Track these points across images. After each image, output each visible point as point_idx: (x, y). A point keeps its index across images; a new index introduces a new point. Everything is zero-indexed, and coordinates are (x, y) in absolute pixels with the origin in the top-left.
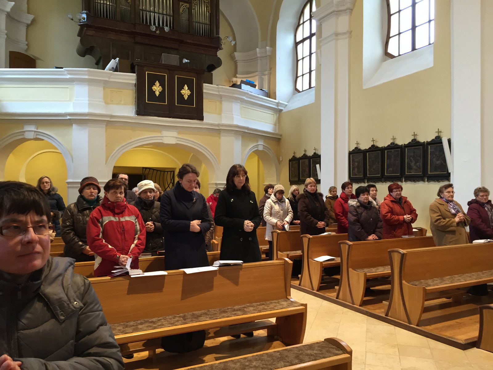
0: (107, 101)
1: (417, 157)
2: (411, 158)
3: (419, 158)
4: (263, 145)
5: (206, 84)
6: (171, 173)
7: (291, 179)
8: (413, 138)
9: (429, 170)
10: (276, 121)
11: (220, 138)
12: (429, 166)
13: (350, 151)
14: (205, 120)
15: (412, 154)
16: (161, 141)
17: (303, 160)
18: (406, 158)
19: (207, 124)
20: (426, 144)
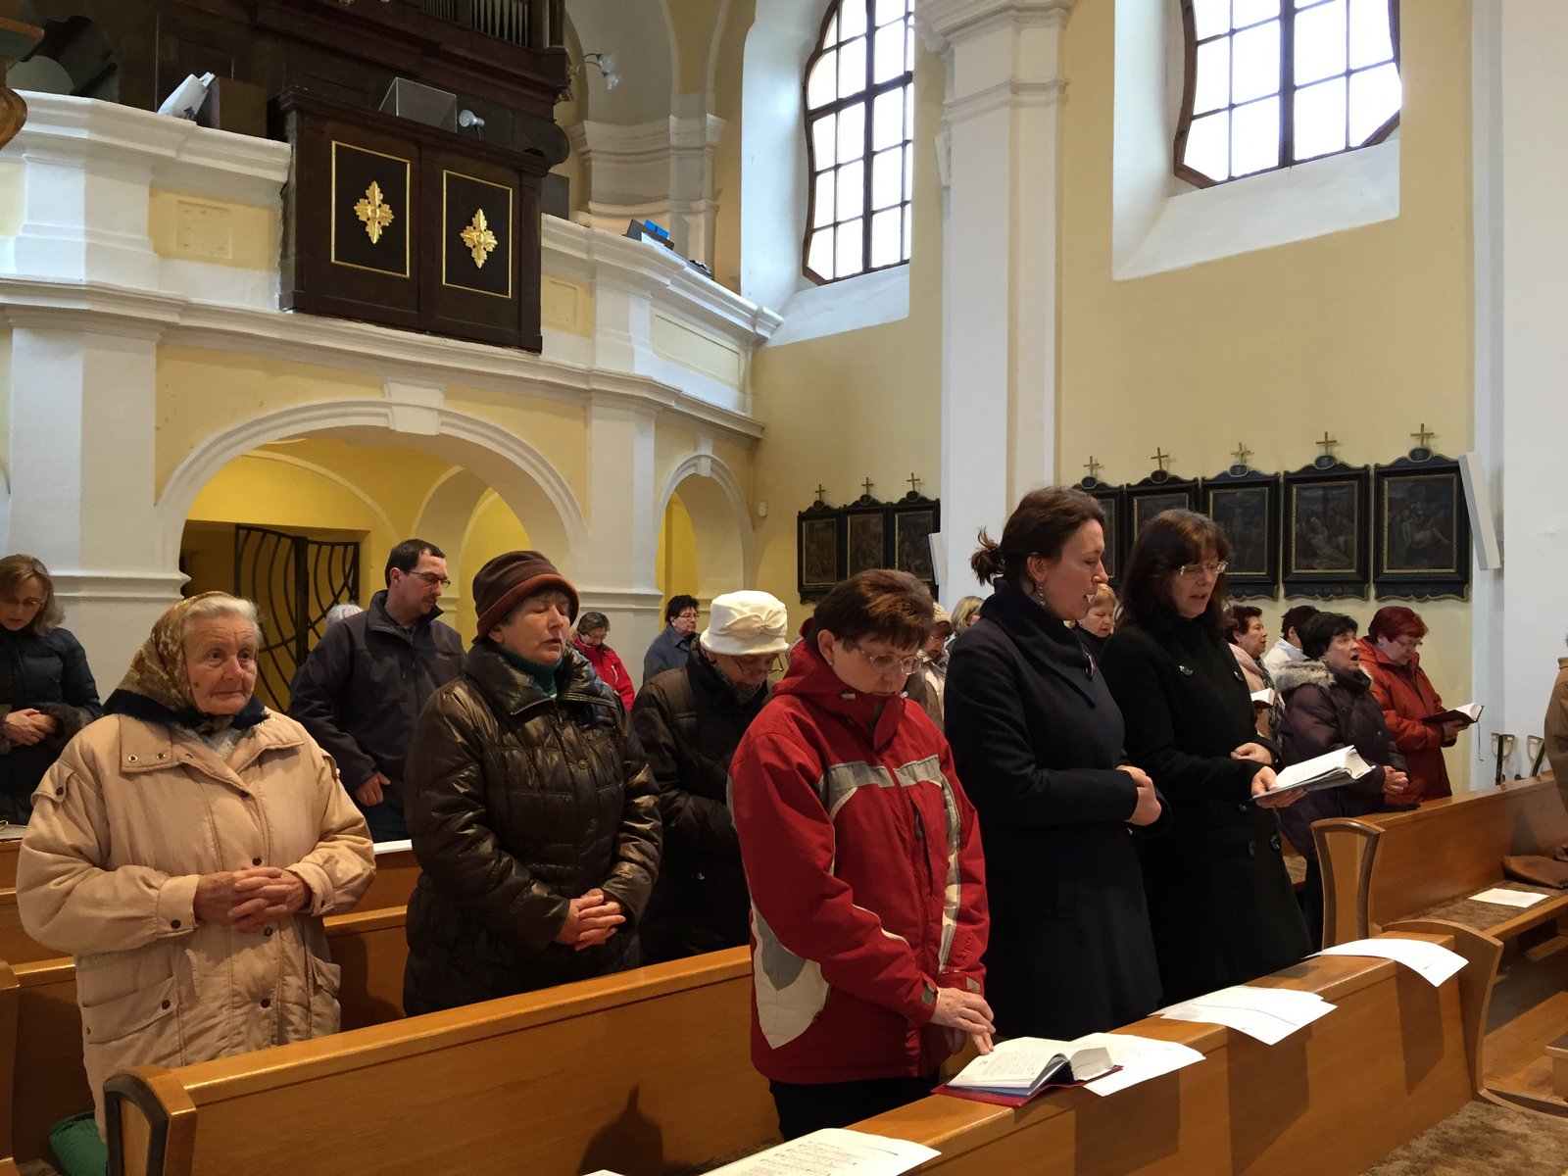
0: (165, 247)
1: (1338, 518)
2: (1313, 519)
3: (1345, 521)
4: (713, 460)
5: (550, 217)
6: (346, 548)
7: (805, 584)
8: (1320, 451)
9: (1385, 561)
10: (744, 377)
11: (587, 424)
12: (1386, 548)
14: (548, 354)
16: (380, 422)
17: (860, 518)
18: (1294, 519)
19: (552, 368)
20: (1372, 472)
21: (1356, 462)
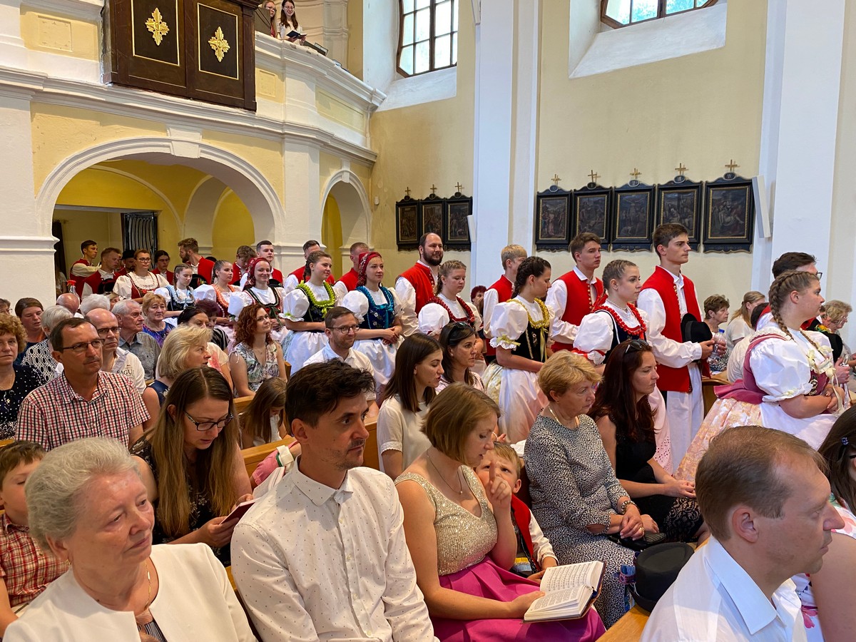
0: (32, 42)
1: (685, 209)
2: (672, 210)
3: (689, 210)
4: (350, 173)
7: (400, 240)
8: (677, 174)
9: (709, 232)
10: (366, 128)
11: (282, 154)
12: (710, 225)
13: (538, 193)
14: (259, 112)
15: (675, 203)
16: (166, 151)
17: (429, 207)
18: (662, 209)
19: (262, 121)
20: (704, 185)
21: (696, 180)
